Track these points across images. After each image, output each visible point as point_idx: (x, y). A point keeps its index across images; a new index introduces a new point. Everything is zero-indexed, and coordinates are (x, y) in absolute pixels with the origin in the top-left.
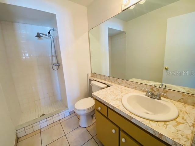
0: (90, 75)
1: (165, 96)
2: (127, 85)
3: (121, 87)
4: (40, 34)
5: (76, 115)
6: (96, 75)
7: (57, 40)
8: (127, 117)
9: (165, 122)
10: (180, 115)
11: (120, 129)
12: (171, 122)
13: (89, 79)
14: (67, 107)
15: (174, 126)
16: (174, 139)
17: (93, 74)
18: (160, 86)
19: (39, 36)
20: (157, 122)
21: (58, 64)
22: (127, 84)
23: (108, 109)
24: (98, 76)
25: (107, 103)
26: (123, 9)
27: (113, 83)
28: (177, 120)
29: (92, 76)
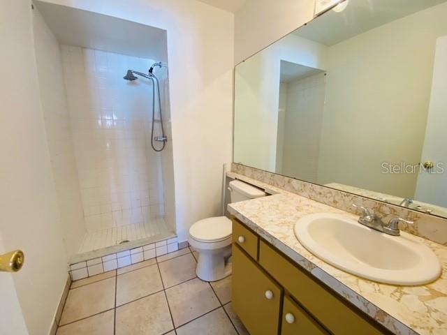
0: (228, 168)
1: (411, 229)
2: (313, 194)
3: (298, 198)
4: (134, 74)
5: (192, 253)
6: (242, 167)
7: (166, 89)
8: (302, 264)
9: (399, 286)
10: (442, 277)
11: (283, 293)
12: (414, 289)
13: (227, 177)
14: (174, 232)
15: (422, 299)
16: (416, 327)
17: (237, 167)
18: (402, 203)
19: (130, 77)
20: (376, 284)
21: (163, 137)
22: (315, 192)
23: (261, 242)
24: (248, 171)
25: (257, 227)
26: (318, 12)
27: (281, 188)
28: (434, 286)
29: (233, 171)
